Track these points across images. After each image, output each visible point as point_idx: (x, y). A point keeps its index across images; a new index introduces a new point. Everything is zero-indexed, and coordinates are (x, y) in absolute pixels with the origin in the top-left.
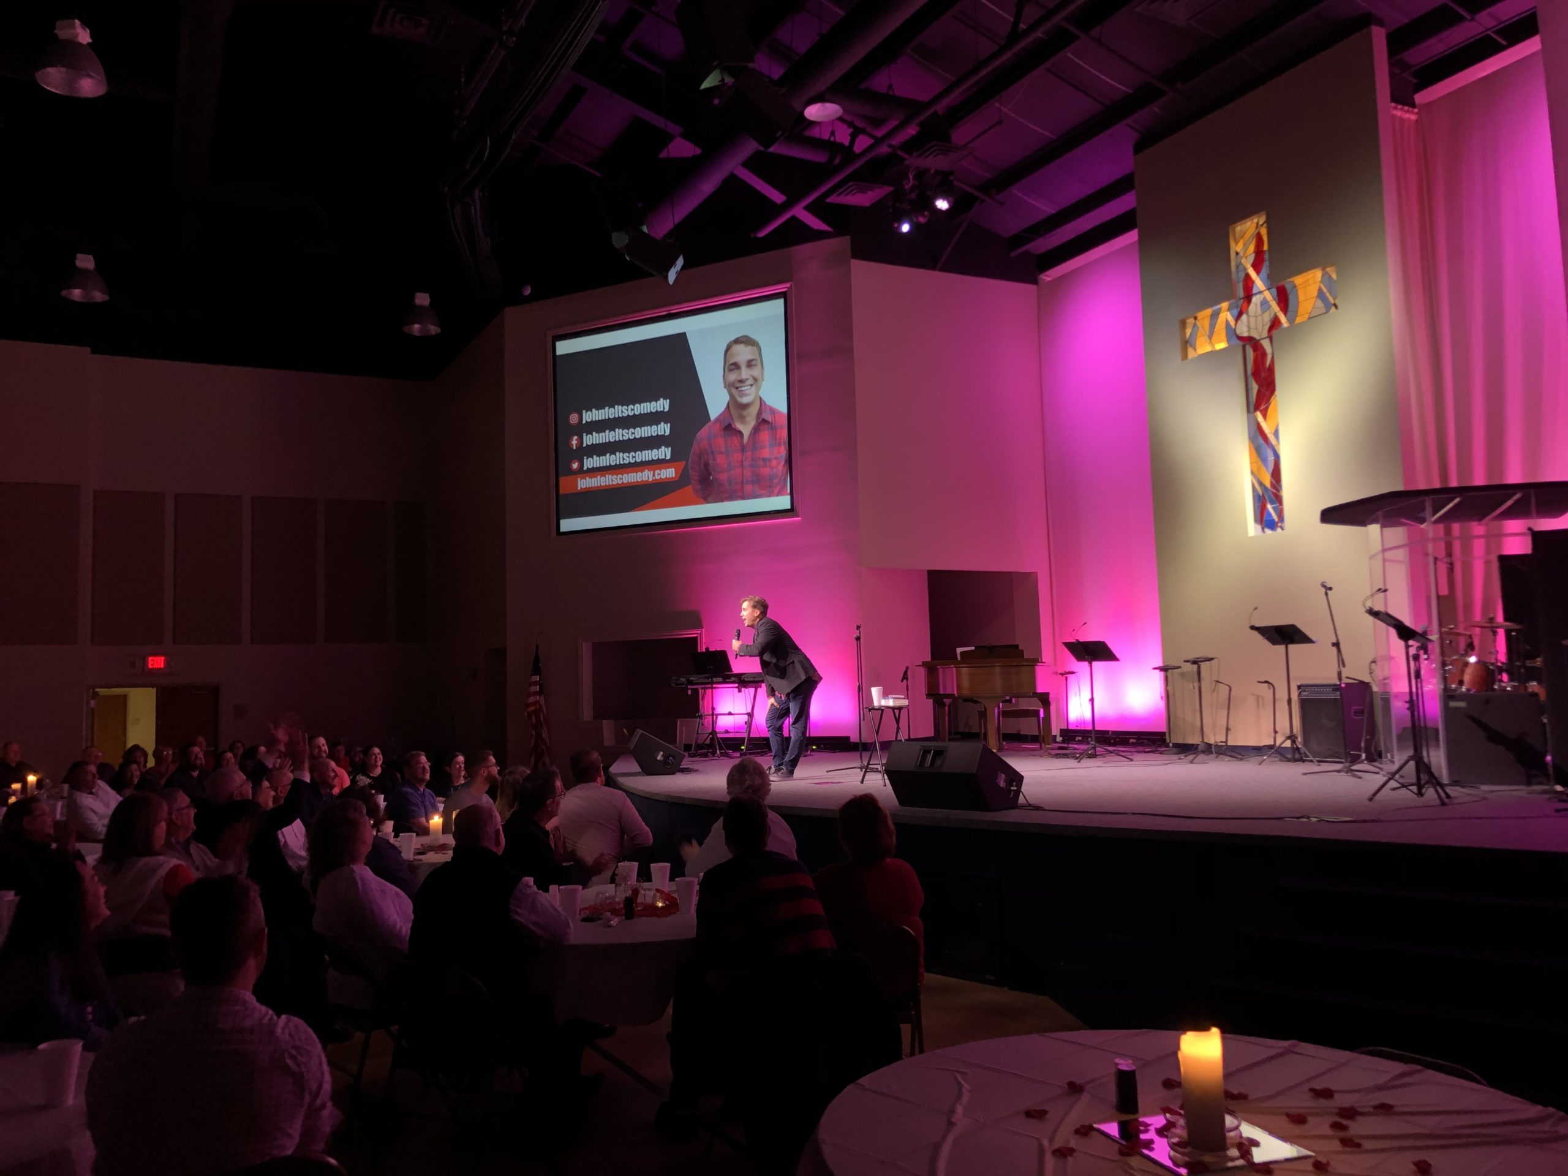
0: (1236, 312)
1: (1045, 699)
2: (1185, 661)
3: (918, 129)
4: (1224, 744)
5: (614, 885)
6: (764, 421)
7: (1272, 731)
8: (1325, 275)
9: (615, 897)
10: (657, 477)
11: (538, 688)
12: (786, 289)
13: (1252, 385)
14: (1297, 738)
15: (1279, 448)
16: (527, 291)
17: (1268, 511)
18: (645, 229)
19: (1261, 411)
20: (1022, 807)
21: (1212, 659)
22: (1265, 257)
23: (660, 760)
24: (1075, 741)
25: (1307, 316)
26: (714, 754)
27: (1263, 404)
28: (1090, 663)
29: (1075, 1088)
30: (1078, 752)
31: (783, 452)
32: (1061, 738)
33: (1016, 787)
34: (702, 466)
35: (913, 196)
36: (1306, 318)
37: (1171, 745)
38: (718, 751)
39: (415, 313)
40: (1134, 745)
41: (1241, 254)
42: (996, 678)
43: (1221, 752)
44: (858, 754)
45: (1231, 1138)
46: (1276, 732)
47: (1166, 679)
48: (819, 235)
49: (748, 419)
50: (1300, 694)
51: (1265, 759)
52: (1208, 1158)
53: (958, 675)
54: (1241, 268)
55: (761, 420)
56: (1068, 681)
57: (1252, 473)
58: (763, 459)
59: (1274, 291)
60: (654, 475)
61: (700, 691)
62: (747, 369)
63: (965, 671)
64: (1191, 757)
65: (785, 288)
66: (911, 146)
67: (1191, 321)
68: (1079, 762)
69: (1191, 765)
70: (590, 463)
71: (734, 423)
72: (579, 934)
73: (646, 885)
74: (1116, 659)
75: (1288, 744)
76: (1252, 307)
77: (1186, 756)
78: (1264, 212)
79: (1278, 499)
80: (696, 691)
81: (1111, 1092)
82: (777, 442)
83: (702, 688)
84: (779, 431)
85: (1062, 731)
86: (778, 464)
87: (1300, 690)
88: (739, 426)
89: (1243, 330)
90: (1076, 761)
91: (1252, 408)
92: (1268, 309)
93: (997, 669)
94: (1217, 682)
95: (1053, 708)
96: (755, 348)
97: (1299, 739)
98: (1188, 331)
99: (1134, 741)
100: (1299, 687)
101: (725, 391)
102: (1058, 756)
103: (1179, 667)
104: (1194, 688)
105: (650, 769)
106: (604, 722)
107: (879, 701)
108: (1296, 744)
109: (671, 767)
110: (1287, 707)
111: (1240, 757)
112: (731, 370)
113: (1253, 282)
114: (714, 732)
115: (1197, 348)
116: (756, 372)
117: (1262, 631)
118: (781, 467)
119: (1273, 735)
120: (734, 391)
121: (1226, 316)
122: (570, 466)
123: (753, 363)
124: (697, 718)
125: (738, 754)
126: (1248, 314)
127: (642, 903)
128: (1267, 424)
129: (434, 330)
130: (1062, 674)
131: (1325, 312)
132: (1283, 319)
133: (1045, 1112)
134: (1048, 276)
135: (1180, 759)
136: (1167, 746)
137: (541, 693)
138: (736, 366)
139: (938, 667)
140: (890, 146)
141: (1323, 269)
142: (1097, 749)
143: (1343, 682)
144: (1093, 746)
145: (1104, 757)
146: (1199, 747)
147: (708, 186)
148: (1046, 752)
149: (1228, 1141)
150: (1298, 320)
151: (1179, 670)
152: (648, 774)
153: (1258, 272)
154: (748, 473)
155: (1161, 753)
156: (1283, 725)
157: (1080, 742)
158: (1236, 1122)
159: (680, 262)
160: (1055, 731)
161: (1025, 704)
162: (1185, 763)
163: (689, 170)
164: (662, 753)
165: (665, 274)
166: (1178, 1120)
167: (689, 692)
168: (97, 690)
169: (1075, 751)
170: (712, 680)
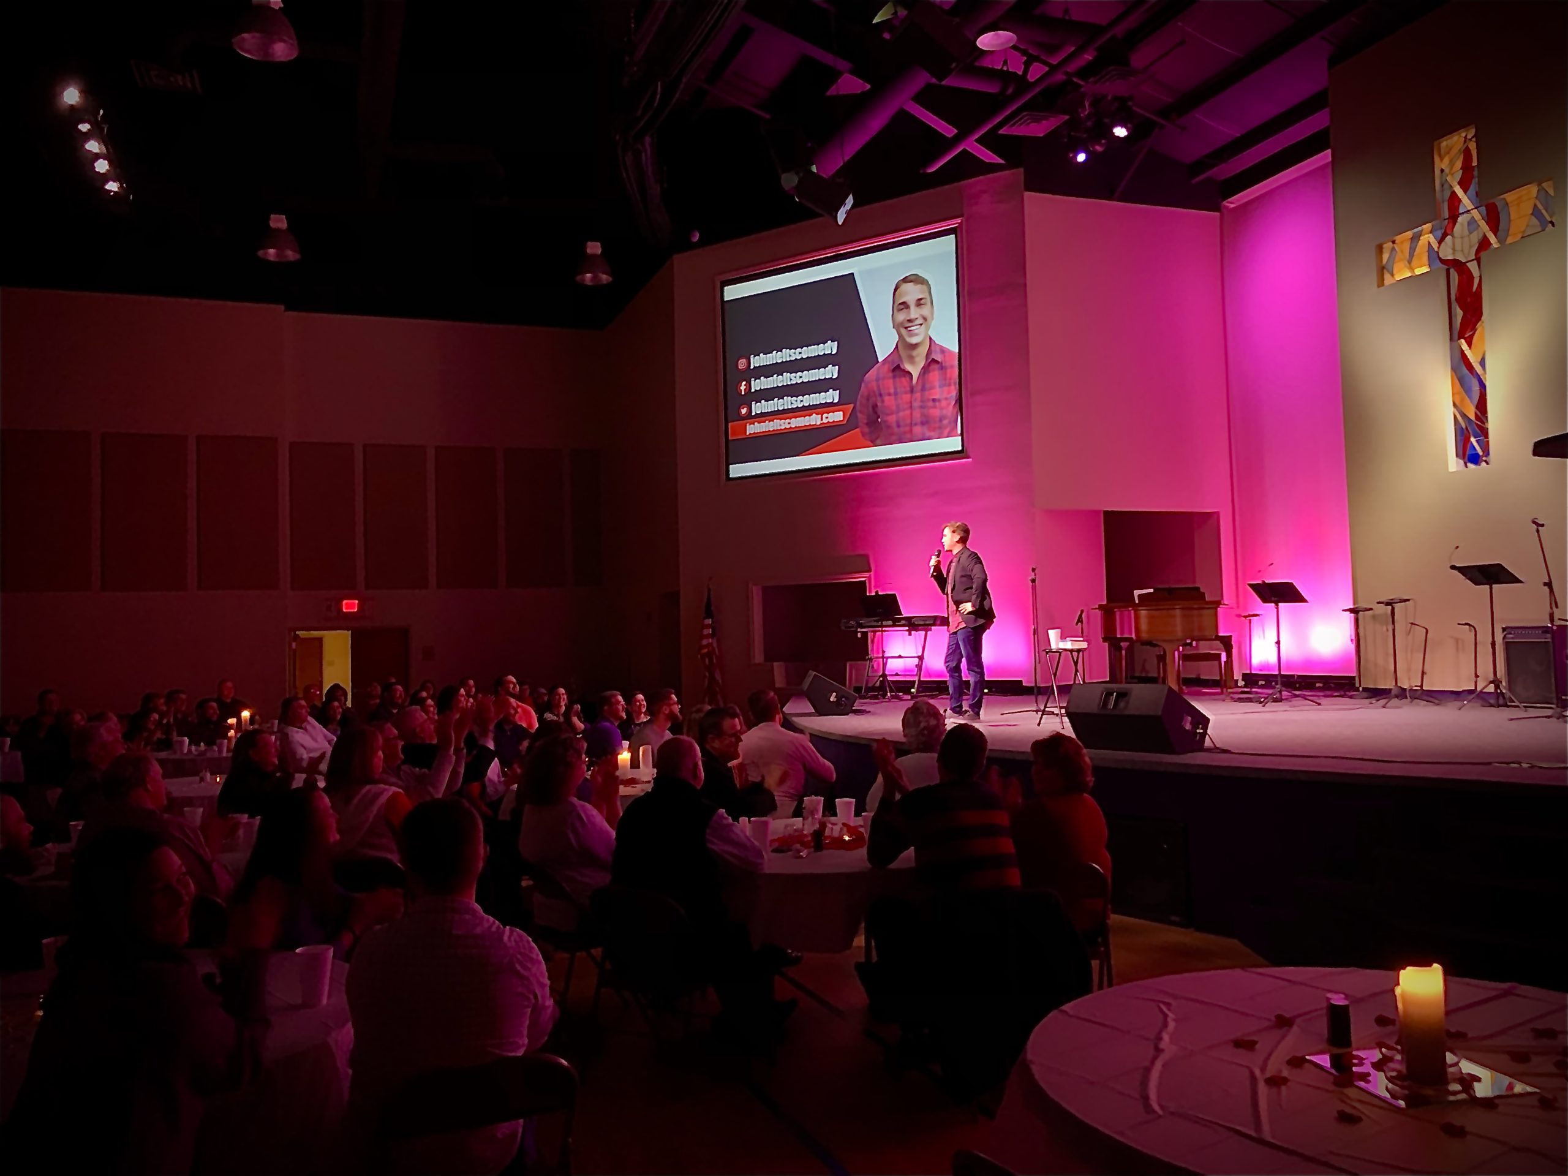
0: (1439, 233)
1: (1227, 643)
2: (1379, 603)
3: (1095, 53)
4: (1419, 688)
5: (801, 819)
6: (934, 361)
7: (1474, 675)
8: (1542, 190)
9: (803, 830)
10: (825, 421)
11: (710, 631)
12: (957, 225)
13: (1456, 309)
14: (1501, 682)
15: (1485, 379)
16: (696, 237)
17: (1472, 444)
18: (814, 169)
19: (1465, 339)
20: (1209, 750)
21: (1408, 600)
22: (1474, 173)
23: (833, 701)
24: (1258, 685)
25: (1520, 235)
26: (885, 695)
27: (1469, 330)
28: (1277, 605)
29: (1283, 1023)
30: (1262, 696)
31: (954, 394)
32: (1243, 683)
33: (1201, 729)
34: (871, 409)
35: (1089, 124)
36: (1520, 237)
37: (1361, 689)
38: (889, 694)
39: (587, 262)
40: (1320, 689)
41: (1447, 171)
42: (1177, 620)
43: (1417, 696)
44: (1033, 698)
45: (1452, 1073)
46: (1477, 676)
47: (1357, 621)
48: (994, 168)
49: (917, 359)
50: (1504, 638)
51: (1465, 704)
52: (1429, 1092)
53: (1137, 618)
54: (1446, 186)
55: (930, 360)
56: (1252, 624)
57: (1455, 405)
58: (934, 400)
59: (1483, 209)
60: (822, 419)
61: (869, 634)
62: (917, 308)
63: (1143, 613)
64: (1383, 702)
65: (956, 223)
66: (1085, 72)
67: (1388, 246)
68: (1264, 706)
69: (1384, 709)
70: (757, 408)
71: (903, 364)
72: (773, 864)
73: (833, 819)
74: (1303, 600)
75: (1491, 689)
76: (1457, 227)
77: (1377, 701)
78: (1473, 126)
79: (1483, 433)
80: (865, 634)
81: (1322, 1026)
82: (948, 381)
83: (872, 631)
84: (948, 371)
85: (1244, 675)
86: (949, 404)
87: (1505, 633)
88: (908, 367)
89: (1447, 253)
90: (1261, 705)
91: (1456, 335)
92: (1477, 229)
93: (1178, 612)
94: (1412, 624)
95: (1235, 651)
96: (925, 287)
97: (1504, 684)
98: (1385, 257)
99: (1321, 685)
100: (1504, 629)
101: (894, 331)
102: (1241, 700)
103: (1371, 609)
104: (1387, 630)
105: (823, 710)
106: (775, 664)
107: (1057, 644)
108: (1500, 689)
109: (843, 708)
110: (1491, 650)
111: (1436, 701)
112: (900, 310)
113: (1460, 201)
114: (884, 675)
115: (1395, 272)
116: (925, 311)
117: (1462, 570)
118: (951, 407)
119: (1474, 679)
120: (903, 331)
121: (1428, 238)
122: (739, 412)
123: (922, 302)
124: (867, 660)
125: (909, 697)
126: (1453, 236)
127: (829, 837)
128: (1472, 352)
129: (605, 278)
130: (1245, 617)
131: (1540, 229)
132: (1492, 239)
133: (1255, 1043)
134: (1233, 202)
135: (1371, 703)
136: (1357, 689)
137: (712, 636)
138: (905, 305)
139: (1115, 610)
140: (1066, 73)
141: (1539, 185)
142: (1283, 693)
143: (1555, 623)
144: (1279, 690)
145: (1290, 701)
146: (1392, 691)
147: (876, 123)
148: (1228, 696)
149: (1449, 1076)
150: (1509, 240)
151: (1370, 612)
152: (821, 715)
153: (1465, 191)
154: (917, 414)
155: (1351, 697)
156: (1485, 668)
157: (1262, 687)
158: (1455, 1059)
159: (850, 201)
160: (1237, 676)
161: (1205, 648)
162: (1377, 708)
163: (859, 105)
164: (834, 694)
165: (834, 214)
166: (1394, 1055)
167: (859, 635)
168: (297, 633)
169: (1259, 695)
170: (882, 623)
